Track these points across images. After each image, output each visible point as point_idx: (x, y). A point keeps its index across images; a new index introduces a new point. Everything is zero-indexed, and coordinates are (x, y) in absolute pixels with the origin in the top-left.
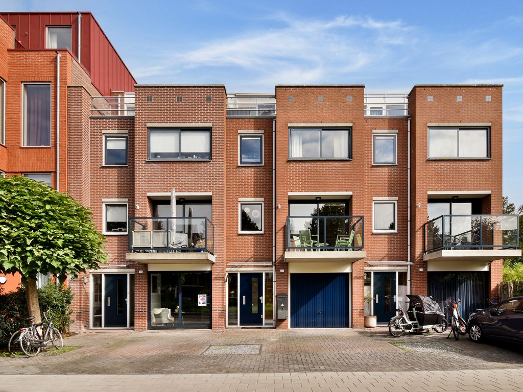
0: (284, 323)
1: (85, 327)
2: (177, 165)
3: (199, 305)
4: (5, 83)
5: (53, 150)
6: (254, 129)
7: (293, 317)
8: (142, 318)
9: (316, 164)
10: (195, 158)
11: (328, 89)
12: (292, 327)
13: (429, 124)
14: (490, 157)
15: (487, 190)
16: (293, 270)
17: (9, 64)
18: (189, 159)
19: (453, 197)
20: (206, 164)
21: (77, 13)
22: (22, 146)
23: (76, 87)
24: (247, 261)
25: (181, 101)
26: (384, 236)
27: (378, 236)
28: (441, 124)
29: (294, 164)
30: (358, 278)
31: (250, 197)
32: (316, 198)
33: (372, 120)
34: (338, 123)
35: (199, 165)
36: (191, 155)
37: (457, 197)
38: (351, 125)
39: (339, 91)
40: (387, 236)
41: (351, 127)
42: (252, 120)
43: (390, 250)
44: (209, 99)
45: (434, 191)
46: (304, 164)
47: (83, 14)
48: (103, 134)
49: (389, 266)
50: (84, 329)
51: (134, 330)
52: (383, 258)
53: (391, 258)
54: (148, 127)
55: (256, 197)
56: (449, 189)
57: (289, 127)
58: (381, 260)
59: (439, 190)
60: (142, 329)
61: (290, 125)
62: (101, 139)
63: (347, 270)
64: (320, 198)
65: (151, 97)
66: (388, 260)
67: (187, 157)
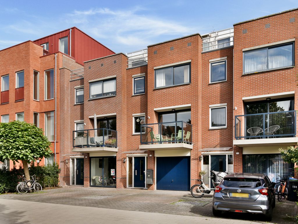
0: (152, 186)
1: (67, 184)
2: (101, 100)
3: (111, 175)
4: (39, 73)
5: (54, 100)
6: (141, 73)
7: (158, 183)
8: (87, 180)
9: (169, 89)
10: (110, 95)
11: (176, 41)
12: (157, 189)
13: (244, 50)
14: (295, 66)
15: (291, 91)
16: (157, 155)
17: (40, 64)
18: (108, 96)
19: (267, 99)
20: (113, 98)
21: (69, 29)
22: (45, 100)
23: (62, 69)
24: (136, 150)
25: (103, 66)
26: (217, 131)
27: (213, 131)
28: (252, 48)
29: (157, 91)
30: (194, 159)
31: (138, 113)
32: (172, 110)
33: (209, 53)
34: (182, 61)
35: (111, 99)
36: (108, 93)
37: (270, 98)
38: (190, 61)
39: (183, 41)
40: (219, 131)
41: (190, 62)
42: (139, 68)
43: (221, 140)
44: (115, 62)
45: (248, 96)
46: (162, 91)
47: (72, 28)
48: (75, 88)
49: (220, 151)
50: (66, 185)
51: (83, 186)
52: (216, 146)
53: (222, 146)
54: (89, 83)
55: (142, 113)
56: (259, 94)
57: (155, 70)
58: (215, 147)
59: (251, 96)
60: (87, 186)
61: (155, 68)
62: (74, 91)
63: (188, 154)
64: (175, 110)
65: (90, 67)
66: (220, 147)
67: (107, 95)
